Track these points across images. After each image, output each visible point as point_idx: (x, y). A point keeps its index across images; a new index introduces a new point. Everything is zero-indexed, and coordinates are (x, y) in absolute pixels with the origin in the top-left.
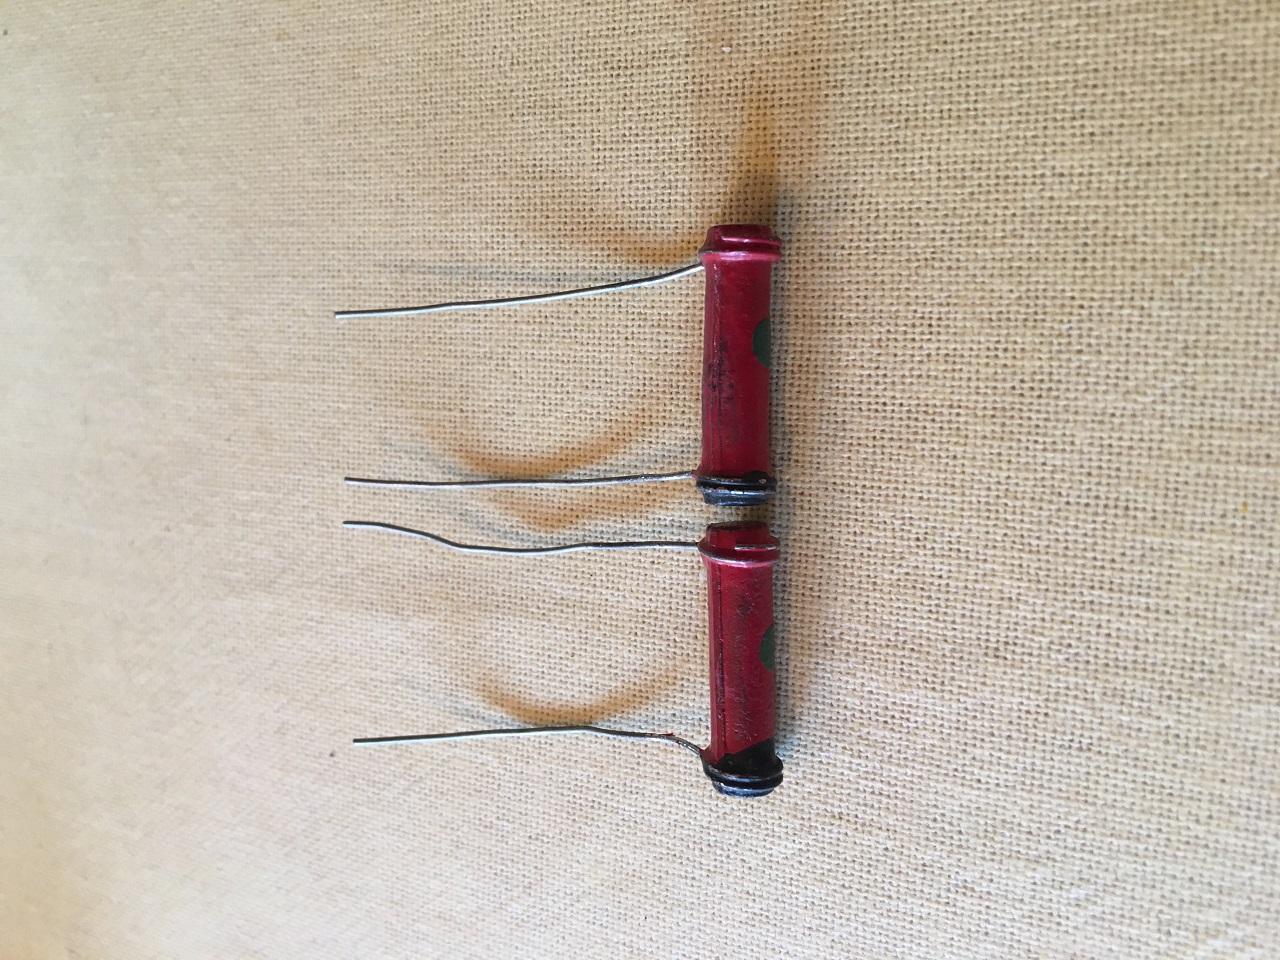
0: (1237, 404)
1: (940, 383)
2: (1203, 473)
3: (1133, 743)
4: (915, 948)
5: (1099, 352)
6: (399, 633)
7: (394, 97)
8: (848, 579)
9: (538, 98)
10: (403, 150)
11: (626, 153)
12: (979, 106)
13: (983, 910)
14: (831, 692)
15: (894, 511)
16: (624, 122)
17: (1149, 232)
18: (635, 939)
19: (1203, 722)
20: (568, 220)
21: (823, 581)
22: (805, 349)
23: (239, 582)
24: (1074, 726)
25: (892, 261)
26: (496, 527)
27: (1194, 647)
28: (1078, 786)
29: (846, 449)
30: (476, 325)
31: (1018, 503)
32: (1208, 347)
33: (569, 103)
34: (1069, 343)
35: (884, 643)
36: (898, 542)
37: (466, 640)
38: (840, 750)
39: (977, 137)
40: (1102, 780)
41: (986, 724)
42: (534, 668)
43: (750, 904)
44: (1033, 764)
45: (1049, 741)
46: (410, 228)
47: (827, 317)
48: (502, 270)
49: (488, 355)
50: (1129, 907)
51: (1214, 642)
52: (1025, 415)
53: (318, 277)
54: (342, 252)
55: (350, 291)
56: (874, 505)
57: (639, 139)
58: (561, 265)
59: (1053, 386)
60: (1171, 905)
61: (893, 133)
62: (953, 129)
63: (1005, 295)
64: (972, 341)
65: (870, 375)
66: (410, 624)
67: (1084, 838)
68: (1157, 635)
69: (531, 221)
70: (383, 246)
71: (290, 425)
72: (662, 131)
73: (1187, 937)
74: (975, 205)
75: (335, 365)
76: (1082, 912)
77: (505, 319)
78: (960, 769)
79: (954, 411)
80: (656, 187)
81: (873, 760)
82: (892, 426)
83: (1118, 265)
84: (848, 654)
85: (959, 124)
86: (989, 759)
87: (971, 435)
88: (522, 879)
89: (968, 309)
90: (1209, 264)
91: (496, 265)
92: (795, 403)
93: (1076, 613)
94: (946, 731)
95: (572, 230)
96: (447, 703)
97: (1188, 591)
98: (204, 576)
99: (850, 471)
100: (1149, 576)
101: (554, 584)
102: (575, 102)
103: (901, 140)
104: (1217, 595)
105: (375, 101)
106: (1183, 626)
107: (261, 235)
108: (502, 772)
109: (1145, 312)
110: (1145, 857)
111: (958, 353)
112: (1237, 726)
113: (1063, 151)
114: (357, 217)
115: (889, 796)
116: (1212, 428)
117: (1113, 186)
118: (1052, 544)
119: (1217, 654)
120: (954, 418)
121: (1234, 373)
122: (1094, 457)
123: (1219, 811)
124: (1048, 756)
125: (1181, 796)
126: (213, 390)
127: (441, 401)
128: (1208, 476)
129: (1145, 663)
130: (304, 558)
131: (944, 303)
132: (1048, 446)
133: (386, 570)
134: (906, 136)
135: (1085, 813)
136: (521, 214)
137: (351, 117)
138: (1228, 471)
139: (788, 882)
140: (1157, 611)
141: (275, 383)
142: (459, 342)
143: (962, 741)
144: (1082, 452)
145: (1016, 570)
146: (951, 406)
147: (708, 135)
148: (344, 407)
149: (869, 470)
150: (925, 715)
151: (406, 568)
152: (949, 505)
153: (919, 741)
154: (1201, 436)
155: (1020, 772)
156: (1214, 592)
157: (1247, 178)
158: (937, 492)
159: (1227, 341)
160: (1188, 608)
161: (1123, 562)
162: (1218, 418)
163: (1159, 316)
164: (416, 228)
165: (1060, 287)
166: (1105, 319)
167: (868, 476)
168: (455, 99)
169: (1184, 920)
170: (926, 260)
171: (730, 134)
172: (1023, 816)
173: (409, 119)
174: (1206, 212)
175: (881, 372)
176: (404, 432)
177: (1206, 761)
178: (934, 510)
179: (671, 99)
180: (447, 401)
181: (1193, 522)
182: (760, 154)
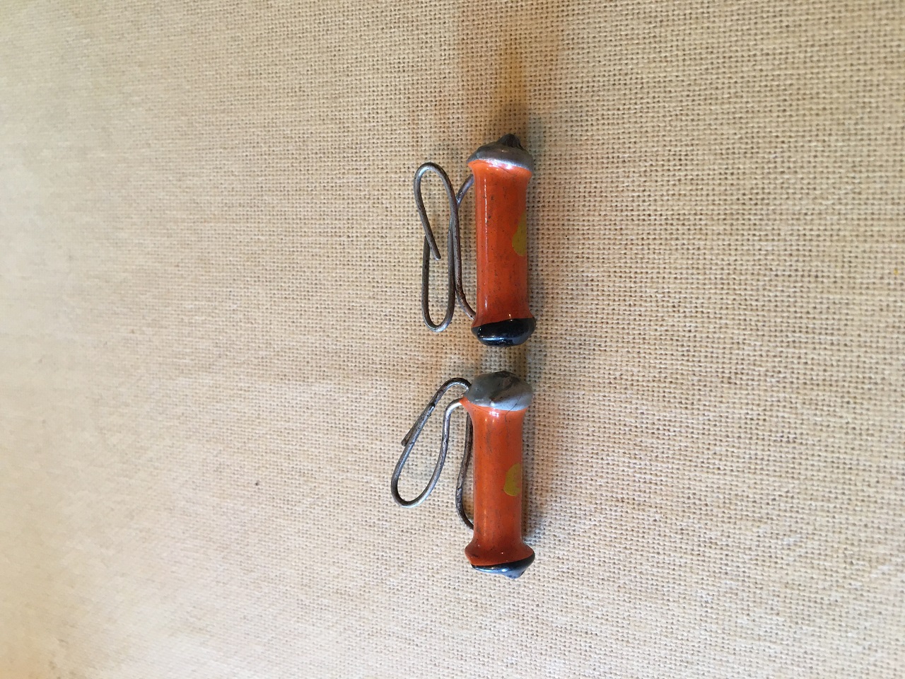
0: (890, 202)
1: (688, 198)
2: (868, 250)
3: (824, 435)
4: (676, 587)
5: (796, 172)
6: (305, 395)
7: (297, 20)
8: (625, 337)
9: (401, 16)
10: (304, 57)
11: (465, 51)
12: (711, 10)
13: (724, 557)
14: (614, 415)
15: (657, 288)
16: (463, 30)
17: (828, 90)
18: (479, 597)
19: (871, 418)
20: (423, 100)
21: (608, 340)
22: (593, 181)
23: (186, 366)
24: (784, 427)
25: (653, 117)
26: (374, 317)
27: (864, 368)
28: (787, 467)
29: (623, 247)
30: (358, 176)
31: (743, 278)
32: (868, 166)
33: (423, 19)
34: (776, 167)
35: (651, 379)
36: (660, 309)
37: (354, 396)
38: (621, 454)
39: (709, 31)
40: (803, 462)
41: (723, 430)
42: (403, 413)
43: (560, 566)
44: (756, 454)
45: (766, 438)
46: (309, 110)
47: (608, 158)
48: (377, 137)
49: (367, 197)
50: (824, 548)
51: (877, 363)
52: (746, 217)
53: (243, 147)
54: (260, 129)
55: (267, 157)
56: (643, 285)
57: (473, 41)
58: (419, 131)
59: (765, 196)
60: (852, 544)
61: (652, 31)
62: (693, 26)
63: (731, 137)
64: (709, 169)
65: (639, 196)
66: (313, 388)
67: (792, 503)
68: (839, 361)
69: (397, 101)
70: (290, 124)
71: (223, 253)
72: (489, 35)
73: (864, 565)
74: (709, 77)
75: (256, 209)
76: (792, 554)
77: (379, 171)
78: (705, 461)
79: (698, 217)
80: (486, 74)
81: (645, 460)
82: (655, 230)
83: (807, 113)
84: (626, 389)
85: (697, 23)
86: (725, 453)
87: (709, 232)
88: (396, 561)
89: (706, 148)
90: (868, 110)
91: (371, 133)
92: (586, 218)
93: (784, 350)
94: (695, 436)
95: (427, 106)
96: (341, 442)
97: (860, 330)
98: (160, 364)
99: (626, 262)
100: (832, 321)
101: (416, 353)
102: (428, 18)
103: (657, 35)
104: (878, 332)
105: (283, 23)
106: (857, 354)
107: (201, 121)
108: (381, 487)
109: (826, 144)
110: (835, 512)
111: (700, 177)
112: (894, 419)
113: (769, 38)
114: (270, 104)
115: (656, 484)
116: (873, 219)
117: (802, 60)
118: (766, 304)
119: (879, 371)
120: (697, 222)
121: (887, 182)
122: (793, 243)
123: (884, 477)
124: (766, 448)
125: (857, 469)
126: (165, 231)
127: (333, 231)
128: (870, 252)
129: (831, 380)
130: (235, 347)
131: (689, 143)
132: (763, 238)
133: (295, 351)
134: (661, 32)
135: (793, 485)
136: (389, 97)
137: (266, 35)
138: (884, 248)
139: (586, 548)
140: (838, 344)
141: (212, 224)
142: (345, 188)
143: (707, 442)
144: (785, 240)
145: (742, 323)
146: (695, 214)
147: (523, 36)
148: (263, 238)
149: (639, 261)
150: (681, 426)
151: (310, 349)
152: (695, 281)
153: (677, 444)
154: (866, 225)
155: (747, 460)
156: (877, 329)
157: (892, 52)
158: (687, 274)
159: (881, 161)
160: (859, 341)
161: (814, 313)
162: (876, 212)
163: (836, 146)
164: (314, 110)
165: (768, 130)
166: (799, 149)
167: (639, 265)
168: (341, 19)
169: (862, 554)
170: (676, 115)
171: (538, 35)
172: (750, 491)
173: (309, 35)
174: (865, 75)
175: (646, 194)
176: (307, 254)
177: (874, 444)
178: (684, 286)
179: (496, 13)
180: (337, 230)
181: (862, 283)
182: (560, 48)
